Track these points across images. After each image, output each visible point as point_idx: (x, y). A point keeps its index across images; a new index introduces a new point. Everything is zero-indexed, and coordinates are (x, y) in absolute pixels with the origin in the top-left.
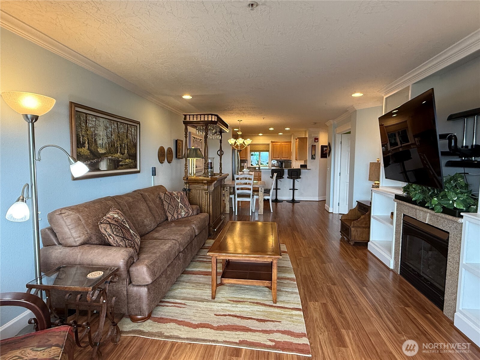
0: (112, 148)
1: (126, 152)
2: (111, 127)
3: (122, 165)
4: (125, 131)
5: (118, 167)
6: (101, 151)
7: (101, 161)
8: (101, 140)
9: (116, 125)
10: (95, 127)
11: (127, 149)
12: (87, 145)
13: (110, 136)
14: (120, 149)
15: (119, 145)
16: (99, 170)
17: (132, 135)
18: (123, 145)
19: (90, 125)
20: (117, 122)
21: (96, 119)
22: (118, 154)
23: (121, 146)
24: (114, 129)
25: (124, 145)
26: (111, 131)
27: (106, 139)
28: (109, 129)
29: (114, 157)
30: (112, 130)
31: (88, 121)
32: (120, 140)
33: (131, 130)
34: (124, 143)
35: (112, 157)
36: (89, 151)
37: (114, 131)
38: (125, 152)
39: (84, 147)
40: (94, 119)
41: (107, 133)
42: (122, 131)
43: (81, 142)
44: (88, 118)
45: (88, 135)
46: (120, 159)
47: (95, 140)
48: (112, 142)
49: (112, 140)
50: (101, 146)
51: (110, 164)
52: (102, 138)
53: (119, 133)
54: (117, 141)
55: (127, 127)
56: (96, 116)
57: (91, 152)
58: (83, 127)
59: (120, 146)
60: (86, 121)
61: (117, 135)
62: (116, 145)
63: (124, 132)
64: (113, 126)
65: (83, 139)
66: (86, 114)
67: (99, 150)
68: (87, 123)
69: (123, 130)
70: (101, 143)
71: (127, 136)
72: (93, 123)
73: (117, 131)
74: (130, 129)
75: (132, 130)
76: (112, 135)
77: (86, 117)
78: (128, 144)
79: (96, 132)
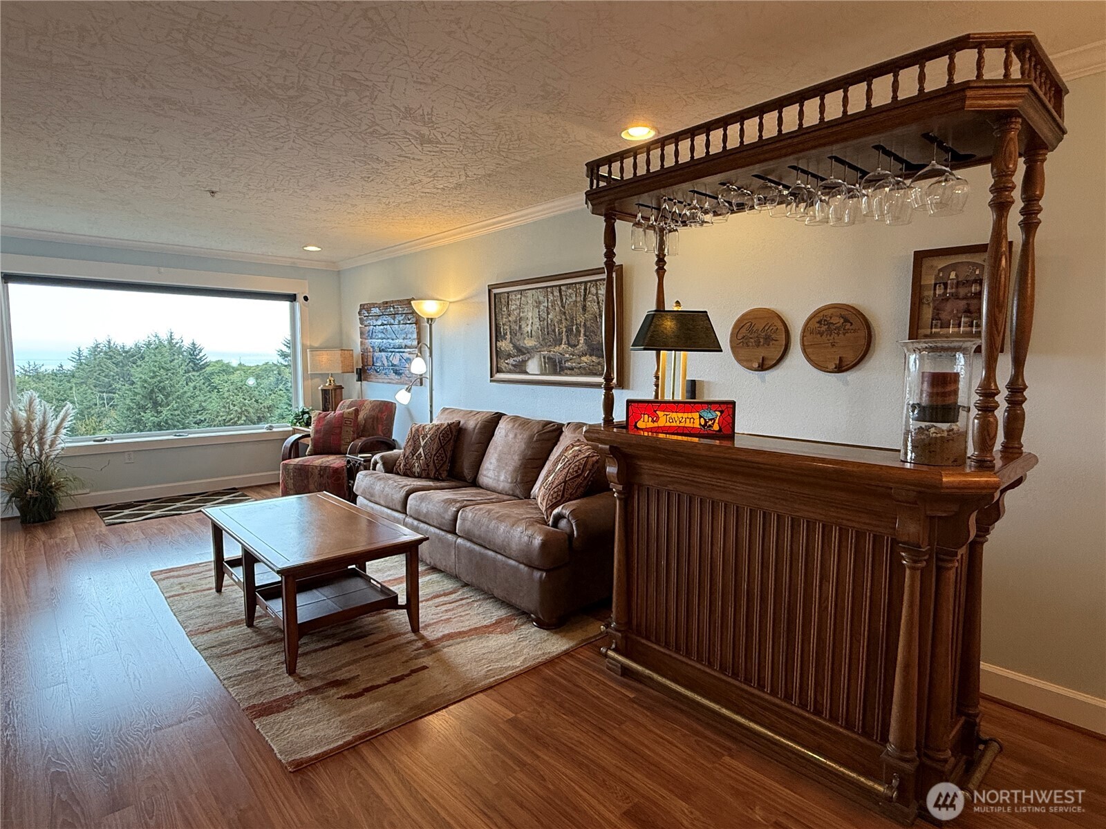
0: (549, 336)
1: (582, 342)
2: (548, 300)
3: (572, 369)
4: (578, 299)
5: (562, 369)
6: (529, 343)
7: (529, 359)
8: (529, 326)
9: (557, 293)
10: (520, 307)
11: (585, 335)
12: (508, 336)
13: (545, 315)
14: (567, 336)
15: (564, 330)
16: (526, 373)
17: (598, 303)
18: (574, 328)
19: (513, 307)
20: (560, 286)
21: (521, 294)
22: (563, 346)
23: (569, 330)
24: (553, 302)
25: (577, 328)
26: (548, 307)
27: (538, 324)
28: (544, 304)
29: (554, 352)
30: (550, 304)
31: (510, 302)
32: (566, 319)
33: (597, 293)
34: (577, 324)
35: (550, 351)
36: (511, 345)
37: (552, 306)
38: (578, 342)
39: (506, 339)
40: (519, 296)
41: (539, 312)
42: (571, 300)
43: (502, 334)
44: (510, 297)
45: (510, 321)
46: (567, 356)
47: (520, 327)
48: (549, 326)
49: (549, 322)
50: (530, 335)
51: (545, 364)
52: (531, 322)
53: (564, 307)
54: (560, 322)
55: (585, 289)
56: (521, 290)
57: (515, 347)
58: (503, 313)
59: (566, 332)
60: (508, 302)
61: (561, 310)
62: (557, 330)
63: (576, 301)
64: (551, 297)
65: (503, 329)
66: (508, 293)
67: (526, 342)
68: (508, 304)
69: (574, 298)
70: (530, 331)
71: (584, 308)
72: (518, 303)
73: (559, 303)
74: (593, 290)
75: (599, 292)
76: (548, 314)
77: (508, 297)
78: (588, 324)
79: (521, 315)
